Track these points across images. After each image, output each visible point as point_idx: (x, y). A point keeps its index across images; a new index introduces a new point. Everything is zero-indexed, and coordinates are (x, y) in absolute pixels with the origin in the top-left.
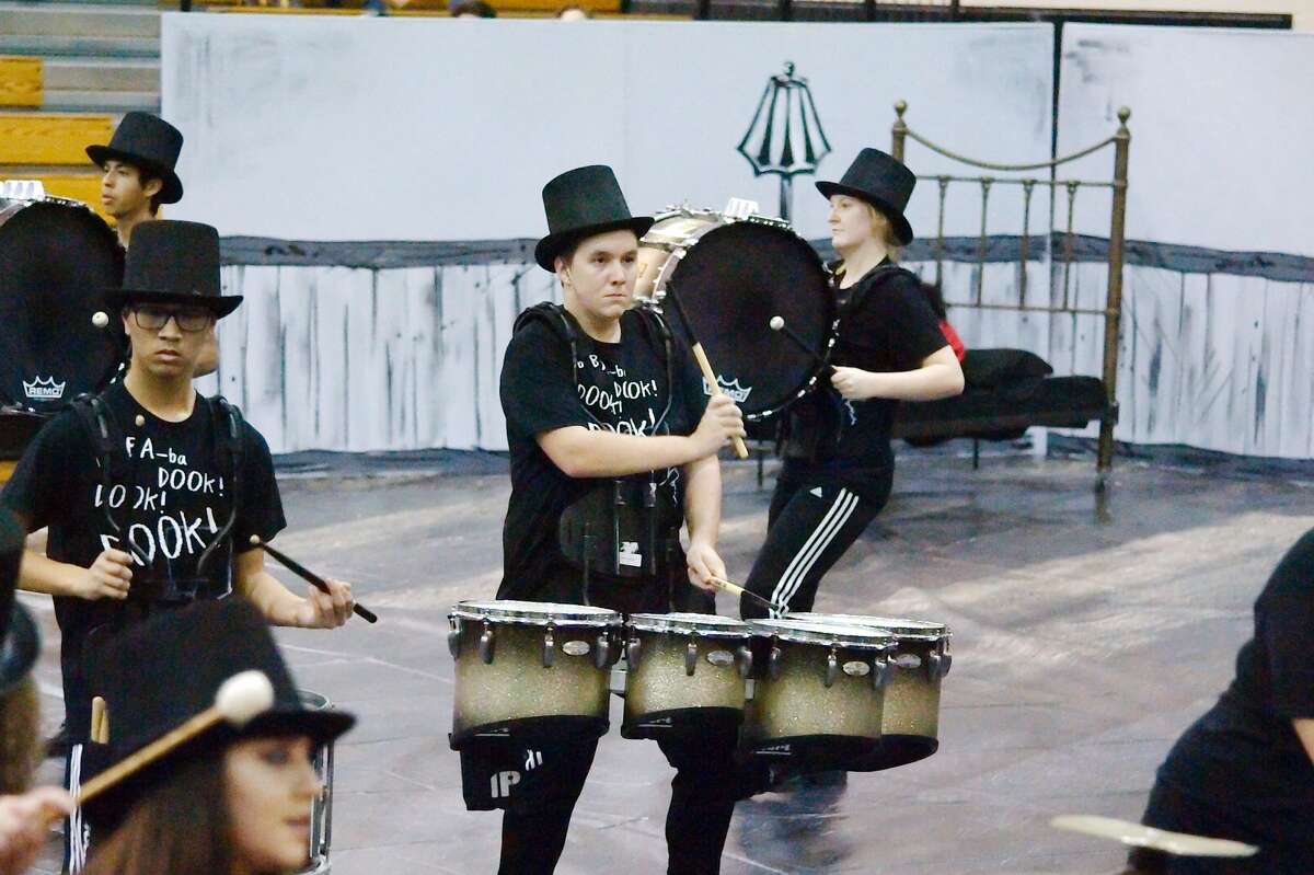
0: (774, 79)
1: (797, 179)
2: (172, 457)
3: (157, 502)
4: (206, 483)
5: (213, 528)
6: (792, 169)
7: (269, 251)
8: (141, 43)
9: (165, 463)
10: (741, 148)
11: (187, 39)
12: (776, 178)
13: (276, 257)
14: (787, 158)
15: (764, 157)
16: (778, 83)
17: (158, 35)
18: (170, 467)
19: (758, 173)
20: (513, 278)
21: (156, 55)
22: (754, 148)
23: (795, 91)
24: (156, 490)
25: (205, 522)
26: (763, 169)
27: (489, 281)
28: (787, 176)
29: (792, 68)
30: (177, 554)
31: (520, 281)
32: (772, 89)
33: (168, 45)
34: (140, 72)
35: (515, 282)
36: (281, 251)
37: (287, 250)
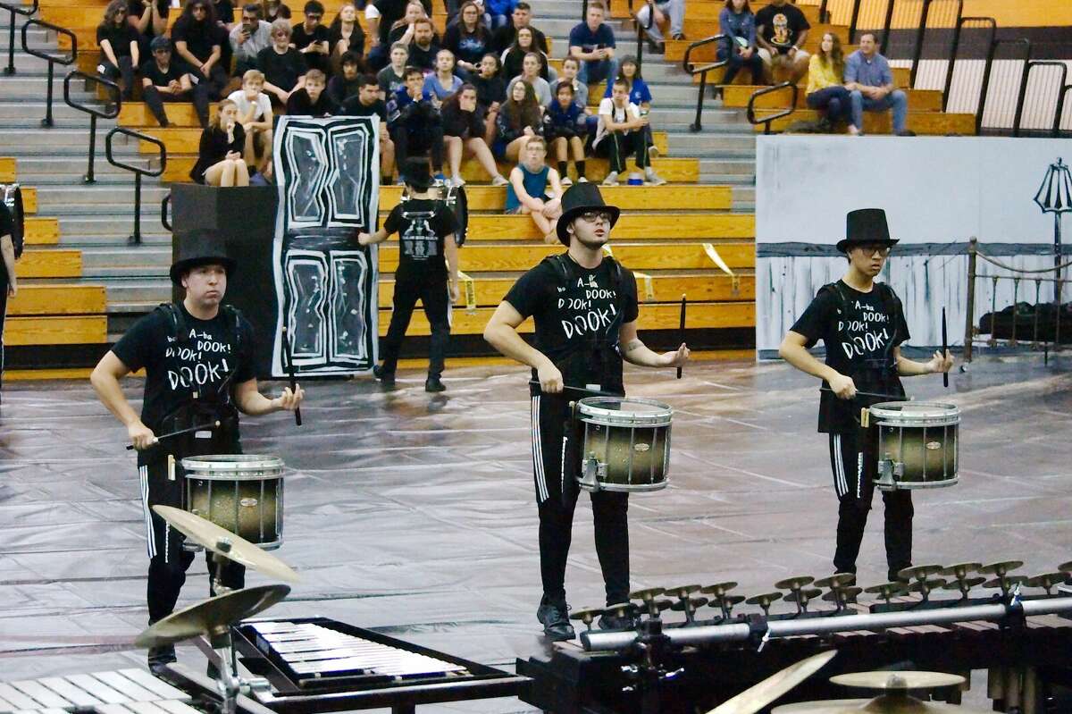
0: (1052, 166)
1: (1063, 214)
2: (868, 308)
3: (864, 327)
4: (882, 318)
5: (887, 337)
6: (1060, 209)
7: (806, 249)
8: (745, 151)
9: (865, 310)
10: (1036, 199)
11: (768, 148)
12: (1053, 214)
13: (809, 252)
14: (1059, 204)
15: (1047, 203)
16: (1054, 168)
17: (754, 147)
18: (868, 312)
19: (1044, 211)
20: (924, 262)
21: (754, 157)
22: (1042, 199)
23: (1062, 172)
24: (863, 322)
25: (883, 335)
26: (1046, 209)
27: (913, 264)
28: (1059, 213)
29: (1061, 160)
30: (874, 349)
31: (928, 264)
32: (1051, 170)
33: (759, 150)
34: (745, 165)
35: (926, 264)
36: (812, 249)
37: (815, 249)
